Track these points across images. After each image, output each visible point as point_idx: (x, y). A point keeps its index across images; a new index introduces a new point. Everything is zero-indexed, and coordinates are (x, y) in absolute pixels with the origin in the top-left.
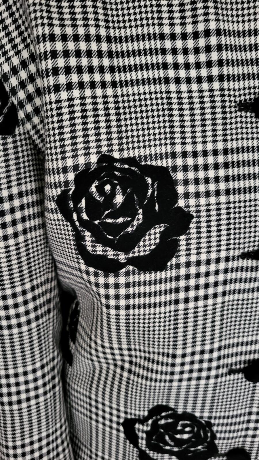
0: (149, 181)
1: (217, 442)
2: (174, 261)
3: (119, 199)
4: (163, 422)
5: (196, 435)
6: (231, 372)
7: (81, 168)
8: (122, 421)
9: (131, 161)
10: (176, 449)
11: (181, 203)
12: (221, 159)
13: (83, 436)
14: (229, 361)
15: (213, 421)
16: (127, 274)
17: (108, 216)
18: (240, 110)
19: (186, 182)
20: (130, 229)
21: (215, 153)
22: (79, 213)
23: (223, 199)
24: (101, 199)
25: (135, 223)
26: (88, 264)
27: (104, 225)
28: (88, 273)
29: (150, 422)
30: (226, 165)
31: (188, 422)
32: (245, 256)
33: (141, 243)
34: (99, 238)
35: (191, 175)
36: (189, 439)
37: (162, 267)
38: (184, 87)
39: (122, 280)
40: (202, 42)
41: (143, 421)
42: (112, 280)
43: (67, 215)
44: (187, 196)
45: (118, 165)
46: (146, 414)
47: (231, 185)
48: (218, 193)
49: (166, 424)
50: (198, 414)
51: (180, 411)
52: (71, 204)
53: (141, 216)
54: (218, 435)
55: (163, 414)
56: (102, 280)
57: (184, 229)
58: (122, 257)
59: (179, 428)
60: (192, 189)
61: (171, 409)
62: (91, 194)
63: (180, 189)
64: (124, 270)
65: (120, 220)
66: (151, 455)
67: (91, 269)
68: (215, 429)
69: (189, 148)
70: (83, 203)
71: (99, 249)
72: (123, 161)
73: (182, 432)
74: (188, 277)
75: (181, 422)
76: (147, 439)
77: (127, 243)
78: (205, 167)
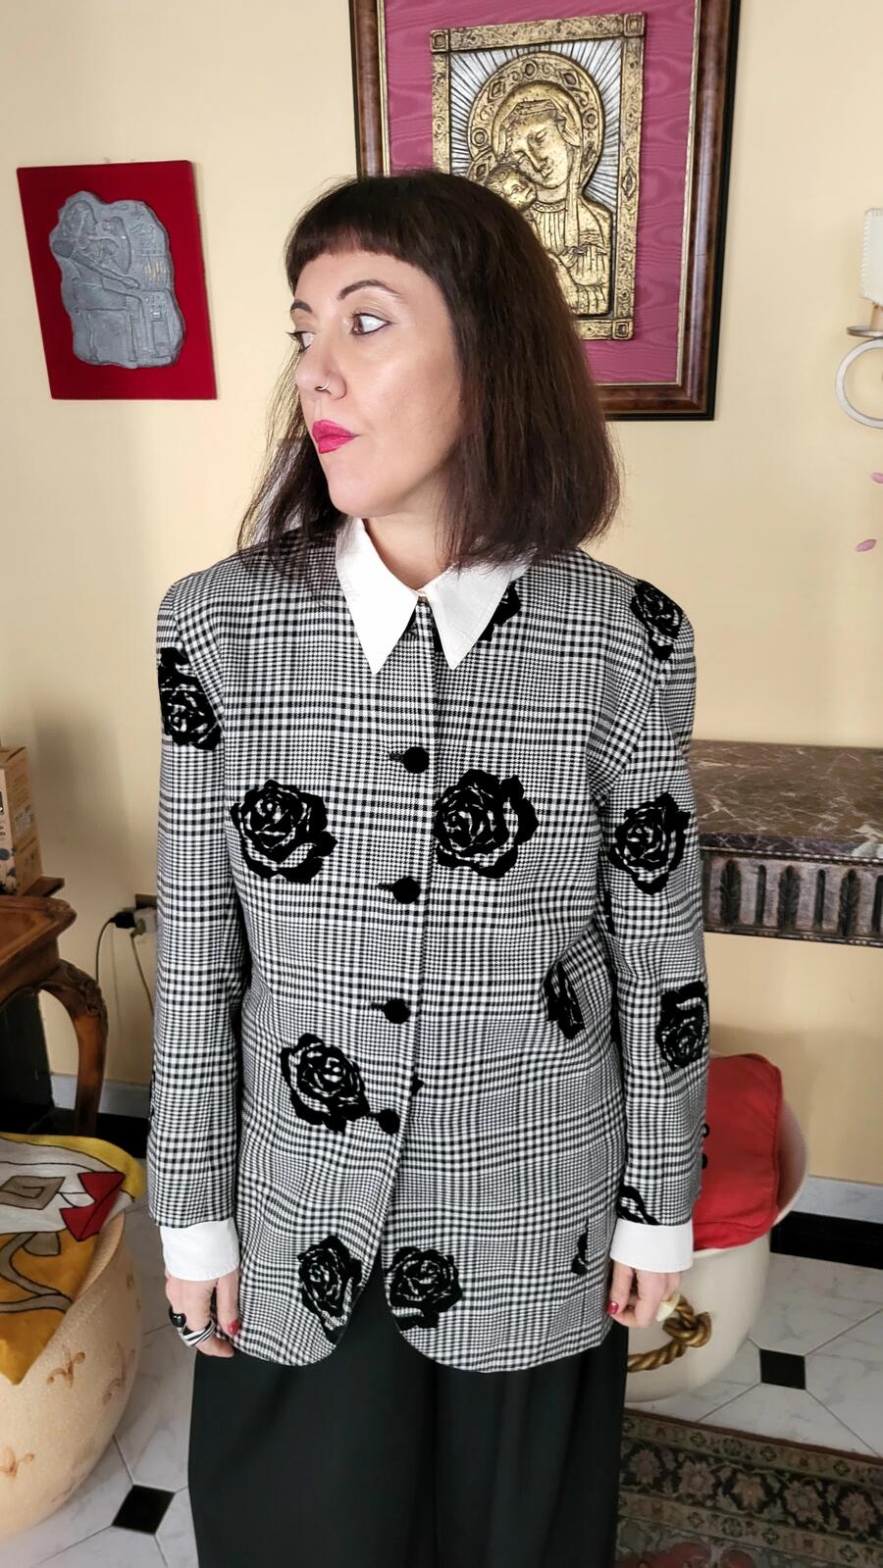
0: (305, 806)
1: (366, 1094)
2: (317, 877)
3: (278, 816)
4: (311, 1055)
5: (345, 1079)
6: (374, 1007)
7: (251, 788)
8: (280, 1051)
9: (293, 788)
11: (329, 829)
12: (369, 798)
13: (248, 1080)
14: (372, 993)
15: (359, 1063)
16: (277, 881)
17: (267, 829)
18: (391, 759)
19: (335, 812)
20: (283, 843)
21: (365, 791)
22: (245, 822)
23: (366, 832)
24: (264, 815)
25: (289, 838)
26: (250, 868)
27: (262, 835)
28: (249, 876)
29: (300, 1053)
30: (373, 804)
31: (337, 1061)
32: (382, 887)
33: (291, 857)
34: (258, 847)
35: (340, 807)
36: (339, 1082)
37: (307, 881)
38: (346, 735)
39: (274, 886)
41: (293, 1051)
42: (265, 885)
43: (236, 821)
44: (334, 823)
46: (296, 1042)
47: (375, 821)
48: (361, 825)
49: (315, 1058)
50: (345, 1051)
52: (240, 816)
53: (294, 834)
54: (366, 1084)
56: (259, 883)
57: (329, 851)
58: (274, 866)
59: (328, 1066)
60: (339, 818)
61: (321, 1041)
62: (256, 809)
63: (330, 817)
64: (274, 878)
65: (277, 834)
66: (301, 1098)
67: (252, 873)
68: (362, 1074)
69: (342, 785)
70: (249, 816)
71: (257, 856)
72: (285, 787)
73: (332, 1073)
74: (329, 894)
75: (329, 1059)
76: (299, 1076)
77: (280, 854)
78: (355, 802)
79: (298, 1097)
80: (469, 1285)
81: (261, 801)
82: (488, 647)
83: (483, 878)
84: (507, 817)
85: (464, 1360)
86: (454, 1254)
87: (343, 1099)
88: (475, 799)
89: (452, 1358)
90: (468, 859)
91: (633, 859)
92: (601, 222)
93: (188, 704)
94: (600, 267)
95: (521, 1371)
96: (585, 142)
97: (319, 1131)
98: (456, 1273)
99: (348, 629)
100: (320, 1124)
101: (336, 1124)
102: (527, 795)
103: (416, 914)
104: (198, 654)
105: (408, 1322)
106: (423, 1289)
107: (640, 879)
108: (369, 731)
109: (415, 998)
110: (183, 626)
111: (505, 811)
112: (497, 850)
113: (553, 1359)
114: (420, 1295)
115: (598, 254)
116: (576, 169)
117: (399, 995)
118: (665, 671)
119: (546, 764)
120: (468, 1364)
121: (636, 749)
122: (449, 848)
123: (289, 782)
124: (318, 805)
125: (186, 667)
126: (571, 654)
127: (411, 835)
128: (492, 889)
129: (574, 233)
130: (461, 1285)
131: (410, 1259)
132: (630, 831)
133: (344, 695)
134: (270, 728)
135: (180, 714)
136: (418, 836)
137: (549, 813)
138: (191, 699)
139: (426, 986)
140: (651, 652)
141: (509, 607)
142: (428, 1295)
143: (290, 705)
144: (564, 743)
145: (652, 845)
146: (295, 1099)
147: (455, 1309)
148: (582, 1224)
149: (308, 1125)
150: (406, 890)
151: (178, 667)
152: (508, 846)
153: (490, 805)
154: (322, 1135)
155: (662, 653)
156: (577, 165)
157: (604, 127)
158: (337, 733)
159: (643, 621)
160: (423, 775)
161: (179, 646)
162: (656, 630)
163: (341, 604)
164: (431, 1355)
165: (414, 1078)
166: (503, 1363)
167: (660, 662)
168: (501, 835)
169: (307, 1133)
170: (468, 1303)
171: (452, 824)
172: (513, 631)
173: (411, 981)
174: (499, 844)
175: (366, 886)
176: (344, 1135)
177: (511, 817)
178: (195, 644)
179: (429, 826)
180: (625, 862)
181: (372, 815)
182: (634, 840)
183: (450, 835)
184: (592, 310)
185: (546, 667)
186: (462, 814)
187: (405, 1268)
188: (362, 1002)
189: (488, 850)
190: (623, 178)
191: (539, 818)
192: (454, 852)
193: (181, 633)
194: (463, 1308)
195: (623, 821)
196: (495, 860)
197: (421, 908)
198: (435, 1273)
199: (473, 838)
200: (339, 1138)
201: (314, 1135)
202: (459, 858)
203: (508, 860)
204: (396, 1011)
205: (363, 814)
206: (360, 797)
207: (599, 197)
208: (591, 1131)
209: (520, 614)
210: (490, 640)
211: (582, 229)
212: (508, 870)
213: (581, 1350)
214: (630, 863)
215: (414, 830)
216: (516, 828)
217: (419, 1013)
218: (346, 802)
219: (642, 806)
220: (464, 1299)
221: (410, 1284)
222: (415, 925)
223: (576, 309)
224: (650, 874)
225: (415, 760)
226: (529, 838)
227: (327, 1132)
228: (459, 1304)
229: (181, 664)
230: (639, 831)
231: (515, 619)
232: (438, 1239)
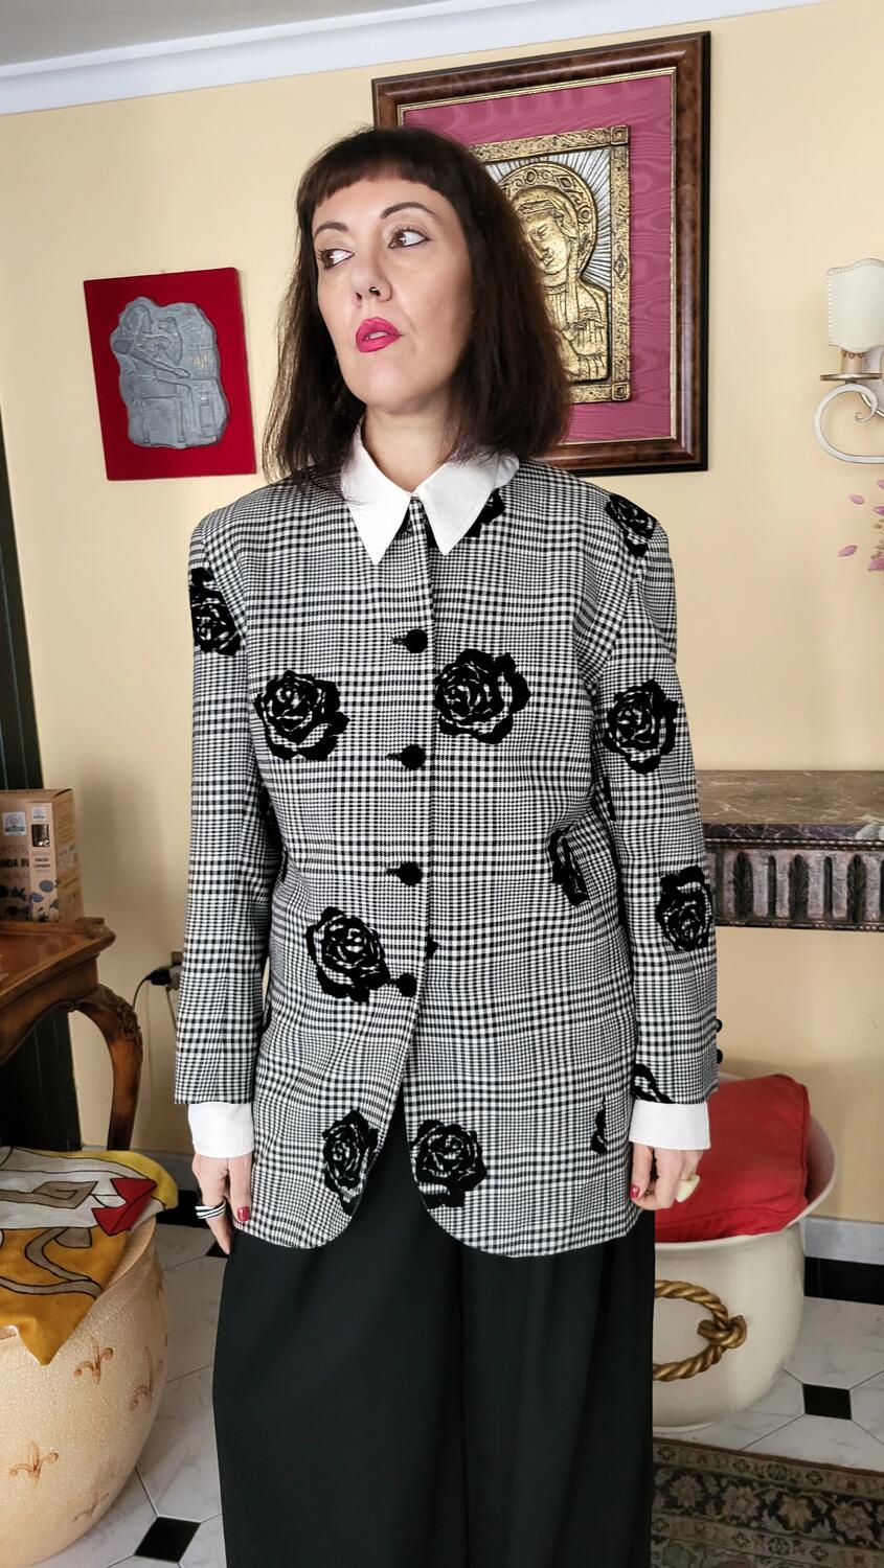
0: (320, 691)
1: (386, 960)
2: (333, 754)
3: (296, 702)
4: (334, 928)
5: (366, 949)
6: (390, 872)
7: (272, 678)
8: (306, 931)
9: (308, 677)
10: (349, 967)
11: (342, 709)
12: (376, 678)
14: (387, 859)
15: (378, 930)
16: (298, 761)
17: (287, 714)
18: (395, 643)
19: (347, 694)
20: (302, 726)
21: (373, 674)
22: (268, 710)
23: (375, 709)
24: (283, 701)
25: (306, 721)
26: (274, 754)
27: (283, 720)
28: (273, 762)
29: (323, 928)
30: (380, 684)
31: (358, 931)
32: (391, 757)
33: (309, 737)
34: (280, 732)
35: (352, 689)
36: (361, 953)
37: (324, 758)
38: (355, 626)
39: (294, 766)
40: (370, 596)
41: (318, 927)
42: (288, 766)
43: (259, 711)
44: (346, 704)
45: (298, 678)
46: (319, 918)
47: (382, 698)
48: (371, 704)
49: (338, 930)
50: (365, 920)
51: (349, 915)
52: (263, 705)
53: (310, 716)
54: (386, 950)
55: (334, 919)
56: (282, 767)
57: (342, 729)
58: (294, 747)
59: (350, 937)
60: (351, 699)
61: (342, 913)
62: (276, 697)
63: (342, 699)
64: (295, 758)
65: (295, 718)
66: (327, 973)
67: (276, 758)
68: (382, 941)
69: (353, 669)
70: (271, 704)
71: (280, 741)
72: (302, 676)
73: (353, 944)
74: (344, 769)
75: (351, 930)
76: (324, 951)
77: (299, 736)
78: (364, 684)
79: (324, 972)
80: (493, 1162)
81: (281, 690)
82: (477, 542)
83: (482, 744)
84: (502, 689)
85: (491, 1242)
86: (477, 1130)
87: (364, 968)
88: (472, 674)
89: (479, 1239)
90: (468, 727)
91: (624, 740)
92: (598, 300)
93: (212, 615)
94: (599, 339)
95: (547, 1256)
96: (581, 234)
97: (344, 1004)
98: (480, 1150)
99: (353, 535)
100: (345, 997)
101: (360, 996)
102: (519, 669)
103: (423, 779)
104: (222, 571)
105: (435, 1200)
106: (448, 1165)
107: (633, 759)
108: (374, 621)
109: (426, 859)
110: (210, 547)
111: (500, 684)
112: (494, 718)
113: (579, 1246)
114: (445, 1170)
115: (596, 328)
116: (574, 257)
117: (411, 859)
118: (641, 567)
119: (535, 642)
120: (495, 1247)
121: (619, 635)
122: (450, 718)
123: (305, 672)
124: (331, 690)
125: (211, 583)
126: (553, 549)
127: (414, 708)
128: (492, 754)
129: (575, 311)
130: (485, 1162)
131: (435, 1133)
132: (620, 715)
133: (351, 592)
134: (287, 625)
135: (207, 625)
136: (421, 708)
137: (540, 684)
138: (215, 610)
139: (436, 848)
140: (626, 549)
141: (494, 508)
142: (453, 1171)
143: (304, 605)
144: (551, 623)
145: (642, 727)
146: (321, 975)
147: (480, 1188)
148: (599, 1100)
149: (334, 999)
150: (412, 757)
151: (205, 583)
152: (504, 713)
153: (485, 679)
154: (348, 1008)
155: (638, 551)
156: (575, 253)
157: (598, 222)
158: (346, 626)
159: (618, 522)
160: (423, 654)
161: (206, 565)
162: (630, 530)
163: (345, 515)
164: (458, 1236)
165: (429, 939)
166: (529, 1247)
167: (636, 558)
168: (498, 705)
169: (333, 1008)
170: (492, 1182)
171: (451, 697)
172: (499, 528)
173: (422, 844)
174: (496, 712)
175: (377, 758)
176: (368, 1005)
177: (505, 689)
178: (219, 562)
179: (430, 698)
180: (618, 744)
181: (379, 694)
182: (625, 722)
183: (450, 706)
184: (593, 376)
185: (532, 561)
186: (461, 688)
187: (430, 1142)
188: (379, 869)
189: (486, 718)
190: (616, 262)
191: (531, 689)
192: (455, 721)
193: (208, 554)
194: (488, 1187)
195: (613, 705)
196: (492, 727)
197: (427, 774)
198: (459, 1148)
199: (472, 708)
200: (364, 1008)
201: (340, 1008)
202: (460, 726)
203: (505, 728)
204: (409, 874)
205: (371, 694)
206: (368, 679)
207: (595, 280)
208: (602, 1005)
209: (504, 515)
210: (478, 536)
211: (581, 307)
212: (505, 736)
213: (607, 1239)
214: (623, 745)
215: (418, 703)
216: (511, 699)
217: (431, 874)
218: (356, 684)
219: (630, 690)
220: (489, 1178)
221: (435, 1159)
222: (423, 789)
223: (578, 375)
224: (642, 755)
225: (415, 641)
226: (523, 707)
227: (352, 1004)
228: (484, 1183)
229: (207, 581)
230: (628, 713)
231: (500, 519)
232: (461, 1114)
